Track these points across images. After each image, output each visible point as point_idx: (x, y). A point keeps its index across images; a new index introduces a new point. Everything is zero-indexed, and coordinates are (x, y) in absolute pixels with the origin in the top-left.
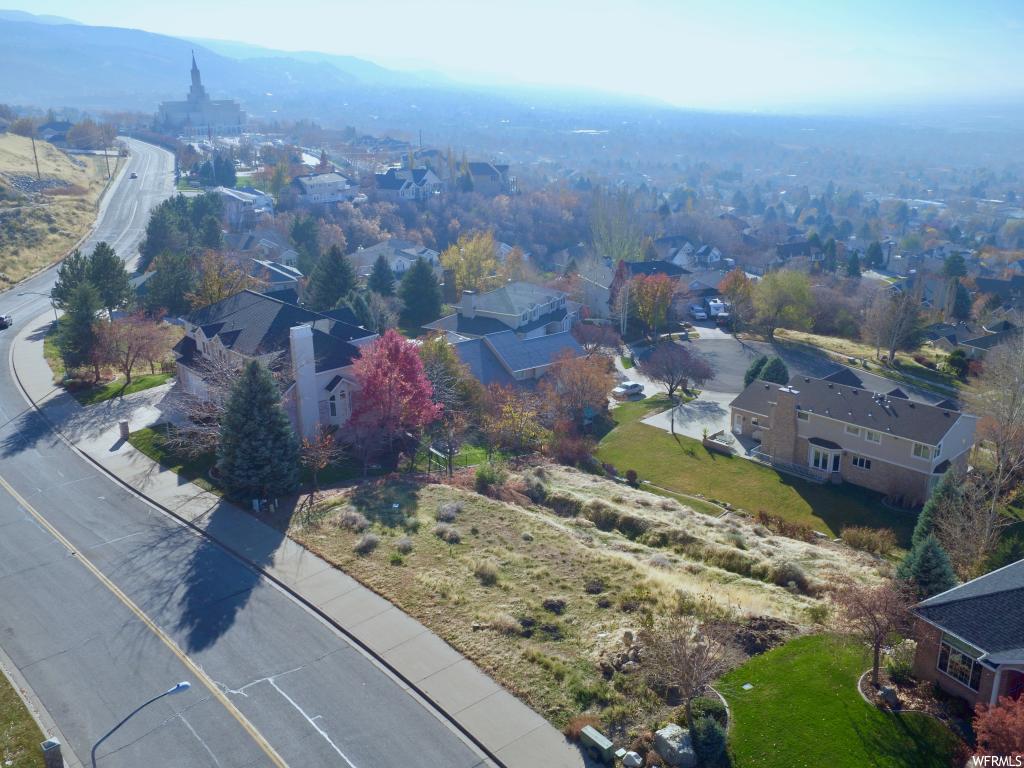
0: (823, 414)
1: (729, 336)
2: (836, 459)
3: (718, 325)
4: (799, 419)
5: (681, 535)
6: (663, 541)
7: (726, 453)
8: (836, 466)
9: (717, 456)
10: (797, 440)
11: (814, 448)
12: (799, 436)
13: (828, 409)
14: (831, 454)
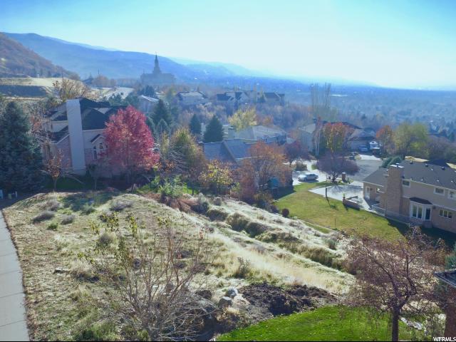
0: (419, 181)
1: (379, 159)
2: (428, 211)
3: (373, 154)
4: (403, 186)
5: (286, 236)
6: (274, 239)
7: (356, 207)
8: (428, 217)
9: (350, 210)
10: (402, 199)
11: (413, 204)
12: (404, 196)
13: (423, 178)
14: (424, 207)
